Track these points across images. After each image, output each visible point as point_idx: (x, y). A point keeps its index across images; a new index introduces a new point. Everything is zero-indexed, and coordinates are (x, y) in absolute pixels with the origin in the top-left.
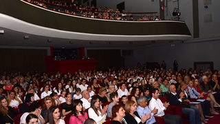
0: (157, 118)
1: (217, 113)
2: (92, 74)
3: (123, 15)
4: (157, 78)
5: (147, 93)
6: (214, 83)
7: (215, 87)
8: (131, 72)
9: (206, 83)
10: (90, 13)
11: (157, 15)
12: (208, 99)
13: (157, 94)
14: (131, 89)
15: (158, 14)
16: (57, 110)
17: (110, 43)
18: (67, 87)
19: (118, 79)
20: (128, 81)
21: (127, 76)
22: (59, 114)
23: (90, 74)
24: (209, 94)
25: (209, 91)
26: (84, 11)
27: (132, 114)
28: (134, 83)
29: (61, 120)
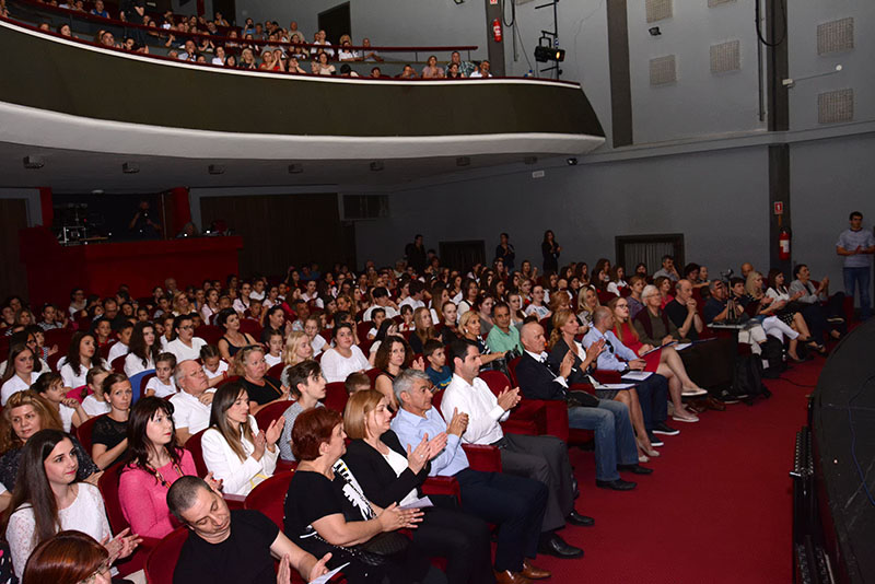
0: (471, 451)
1: (693, 419)
2: (223, 293)
3: (344, 56)
4: (479, 301)
5: (438, 357)
6: (684, 310)
7: (687, 324)
8: (380, 282)
9: (653, 311)
10: (207, 47)
11: (475, 56)
12: (662, 370)
13: (471, 359)
14: (375, 347)
15: (482, 54)
16: (63, 447)
17: (294, 167)
18: (118, 350)
19: (326, 310)
20: (367, 317)
21: (365, 299)
22: (71, 462)
23: (213, 296)
24: (665, 353)
25: (667, 340)
26: (182, 38)
27: (372, 440)
28: (388, 322)
29: (82, 486)
